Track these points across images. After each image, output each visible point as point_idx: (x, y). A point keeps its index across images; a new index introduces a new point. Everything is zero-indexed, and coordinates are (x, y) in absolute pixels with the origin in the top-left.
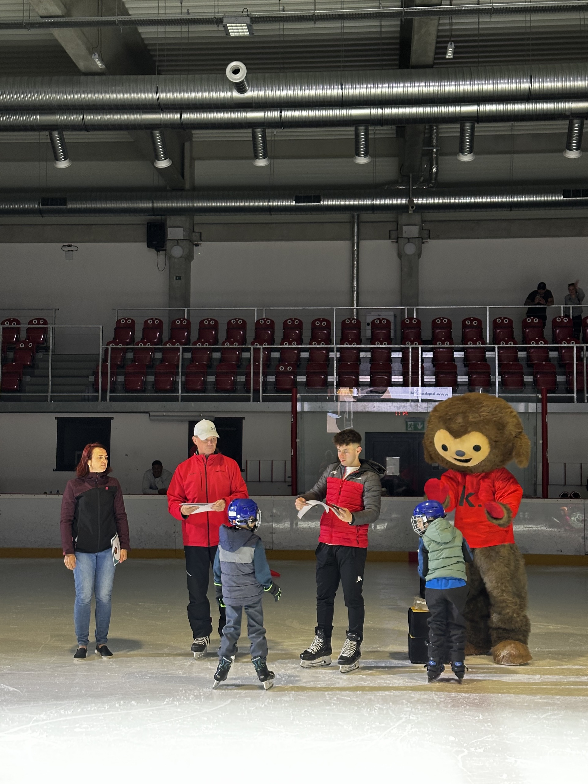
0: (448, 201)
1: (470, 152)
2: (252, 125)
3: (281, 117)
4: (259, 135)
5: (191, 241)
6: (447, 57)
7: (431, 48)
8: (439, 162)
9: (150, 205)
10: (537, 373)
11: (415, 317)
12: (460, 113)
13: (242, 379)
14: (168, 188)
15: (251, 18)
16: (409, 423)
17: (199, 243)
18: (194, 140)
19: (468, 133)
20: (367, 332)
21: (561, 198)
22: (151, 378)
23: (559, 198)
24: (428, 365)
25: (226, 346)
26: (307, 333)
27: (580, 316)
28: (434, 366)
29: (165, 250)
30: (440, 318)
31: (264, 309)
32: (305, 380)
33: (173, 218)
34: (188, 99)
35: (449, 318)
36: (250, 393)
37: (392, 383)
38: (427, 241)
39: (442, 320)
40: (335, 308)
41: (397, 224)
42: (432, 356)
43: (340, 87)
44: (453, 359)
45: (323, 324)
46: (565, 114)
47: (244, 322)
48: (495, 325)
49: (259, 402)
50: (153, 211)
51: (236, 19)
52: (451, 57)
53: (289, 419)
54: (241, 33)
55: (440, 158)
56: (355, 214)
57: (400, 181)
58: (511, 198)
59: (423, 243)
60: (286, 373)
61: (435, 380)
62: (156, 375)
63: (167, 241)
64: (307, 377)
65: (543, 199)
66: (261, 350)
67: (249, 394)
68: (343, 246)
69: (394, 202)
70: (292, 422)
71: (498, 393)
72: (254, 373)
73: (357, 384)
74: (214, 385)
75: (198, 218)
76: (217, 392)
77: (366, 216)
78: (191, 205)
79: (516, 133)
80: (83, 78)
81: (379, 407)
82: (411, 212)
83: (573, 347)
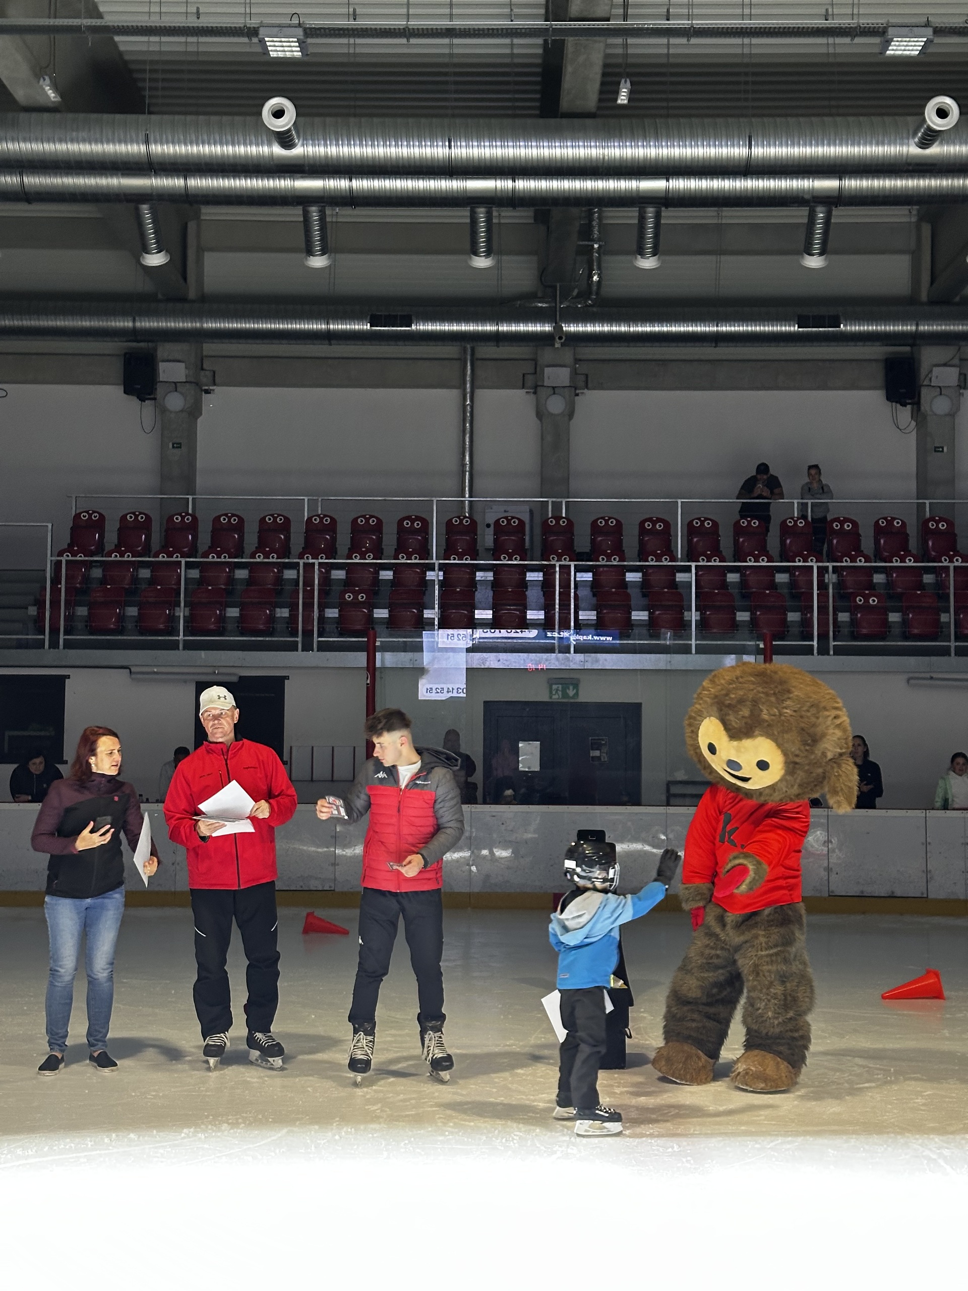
0: (618, 328)
1: (654, 254)
2: (303, 200)
3: (351, 189)
4: (315, 216)
5: (197, 384)
6: (619, 102)
7: (594, 87)
8: (603, 265)
9: (130, 324)
10: (757, 608)
11: (564, 515)
12: (638, 190)
13: (284, 613)
14: (160, 296)
15: (305, 30)
16: (554, 687)
17: (211, 388)
18: (202, 218)
19: (650, 223)
20: (487, 538)
21: (795, 328)
22: (132, 611)
23: (792, 329)
24: (585, 593)
25: (258, 560)
26: (390, 539)
27: (825, 517)
28: (594, 595)
29: (155, 399)
30: (603, 518)
31: (320, 499)
32: (387, 616)
33: (169, 346)
34: (199, 155)
35: (619, 519)
36: (298, 637)
37: (528, 622)
38: (582, 393)
39: (606, 522)
40: (435, 499)
41: (536, 364)
42: (591, 579)
43: (447, 144)
44: (624, 584)
45: (415, 524)
46: (803, 198)
47: (287, 521)
48: (691, 531)
49: (313, 651)
50: (134, 334)
51: (281, 30)
52: (626, 102)
53: (363, 680)
54: (287, 53)
55: (606, 258)
56: (468, 346)
57: (540, 294)
58: (717, 326)
59: (577, 395)
60: (356, 604)
61: (595, 618)
62: (141, 606)
63: (158, 384)
64: (389, 611)
65: (767, 328)
66: (316, 567)
67: (296, 639)
68: (449, 396)
69: (530, 329)
70: (368, 684)
71: (696, 640)
72: (304, 603)
73: (472, 624)
74: (238, 622)
75: (209, 348)
76: (242, 635)
77: (486, 350)
78: (198, 325)
79: (724, 221)
80: (23, 116)
81: (506, 661)
82: (557, 345)
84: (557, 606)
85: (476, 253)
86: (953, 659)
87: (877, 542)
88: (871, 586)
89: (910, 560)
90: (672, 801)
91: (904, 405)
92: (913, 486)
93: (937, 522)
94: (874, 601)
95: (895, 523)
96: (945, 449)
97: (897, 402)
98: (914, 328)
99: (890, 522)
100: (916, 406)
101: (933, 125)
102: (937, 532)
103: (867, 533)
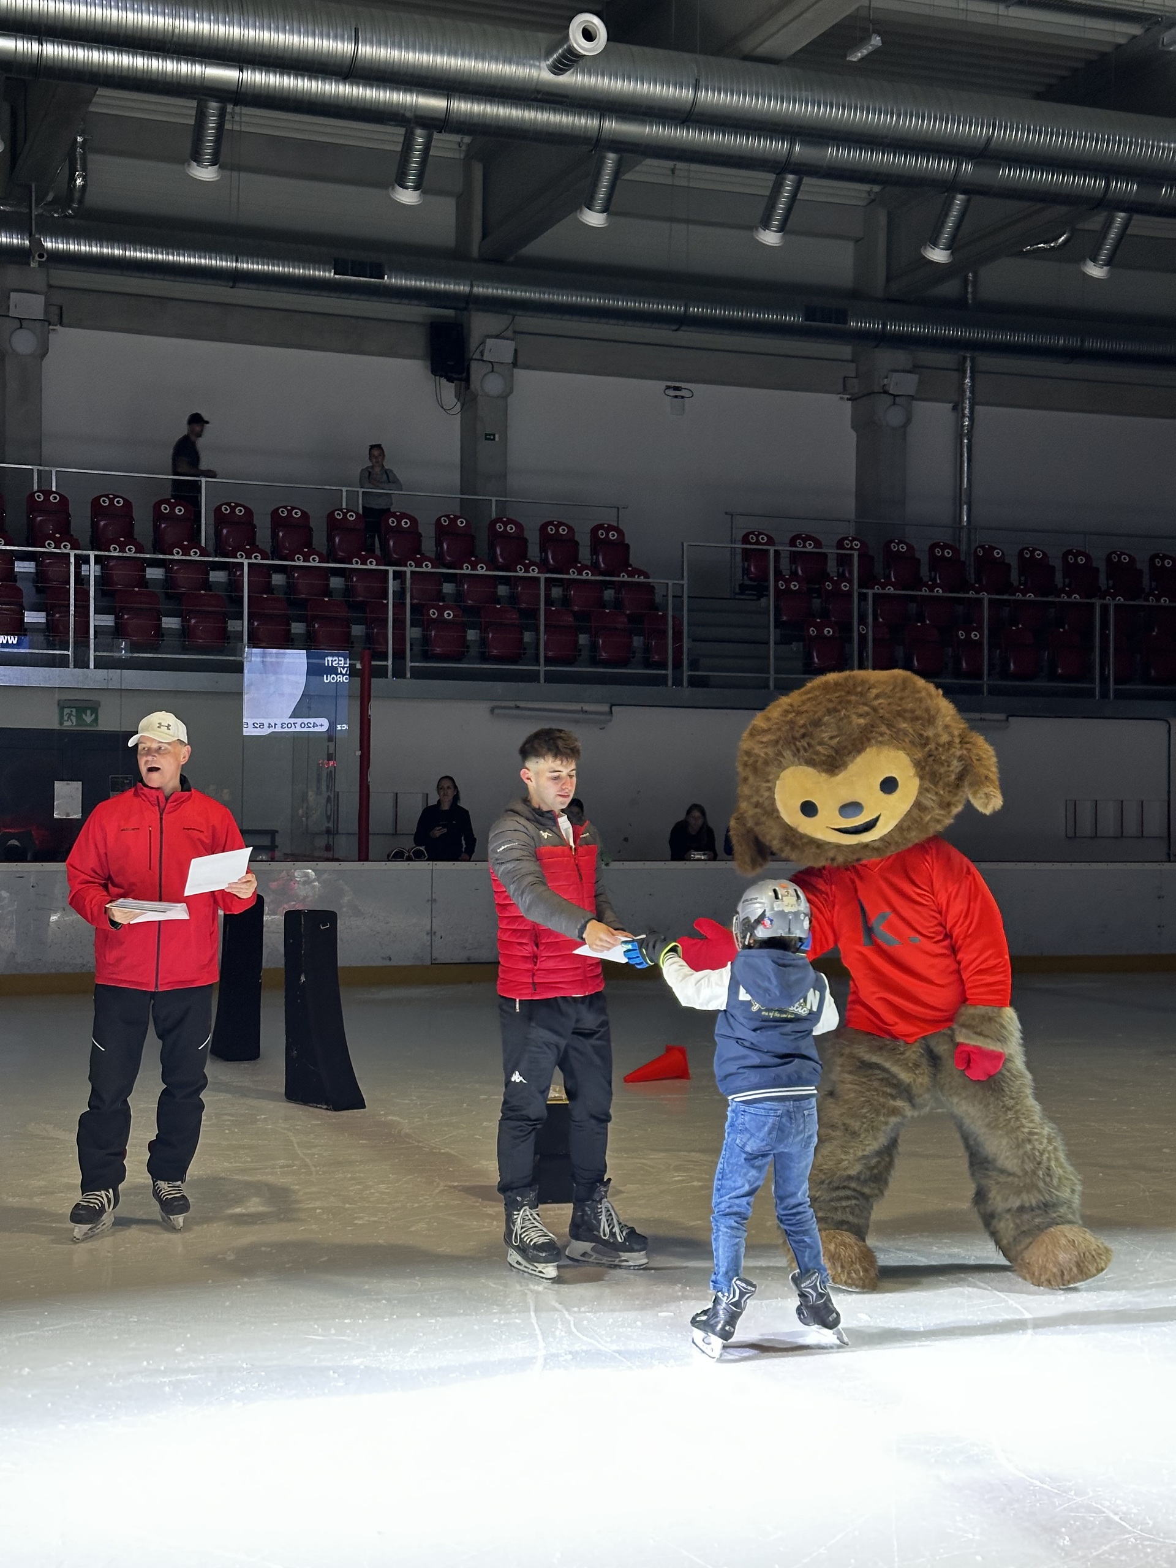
0: (109, 251)
1: (214, 163)
12: (203, 78)
16: (66, 711)
19: (212, 123)
21: (330, 275)
23: (327, 274)
30: (107, 496)
35: (127, 497)
37: (26, 626)
38: (54, 330)
39: (111, 500)
44: (143, 582)
46: (403, 115)
48: (220, 519)
58: (237, 261)
59: (50, 332)
61: (112, 624)
65: (296, 271)
81: (4, 676)
82: (33, 264)
83: (387, 571)
84: (72, 608)
86: (543, 686)
87: (439, 544)
88: (440, 596)
89: (482, 568)
91: (450, 380)
92: (456, 477)
93: (505, 524)
94: (449, 615)
95: (459, 523)
96: (497, 436)
97: (441, 376)
98: (467, 289)
99: (453, 522)
100: (463, 383)
101: (575, 46)
102: (504, 535)
103: (428, 533)
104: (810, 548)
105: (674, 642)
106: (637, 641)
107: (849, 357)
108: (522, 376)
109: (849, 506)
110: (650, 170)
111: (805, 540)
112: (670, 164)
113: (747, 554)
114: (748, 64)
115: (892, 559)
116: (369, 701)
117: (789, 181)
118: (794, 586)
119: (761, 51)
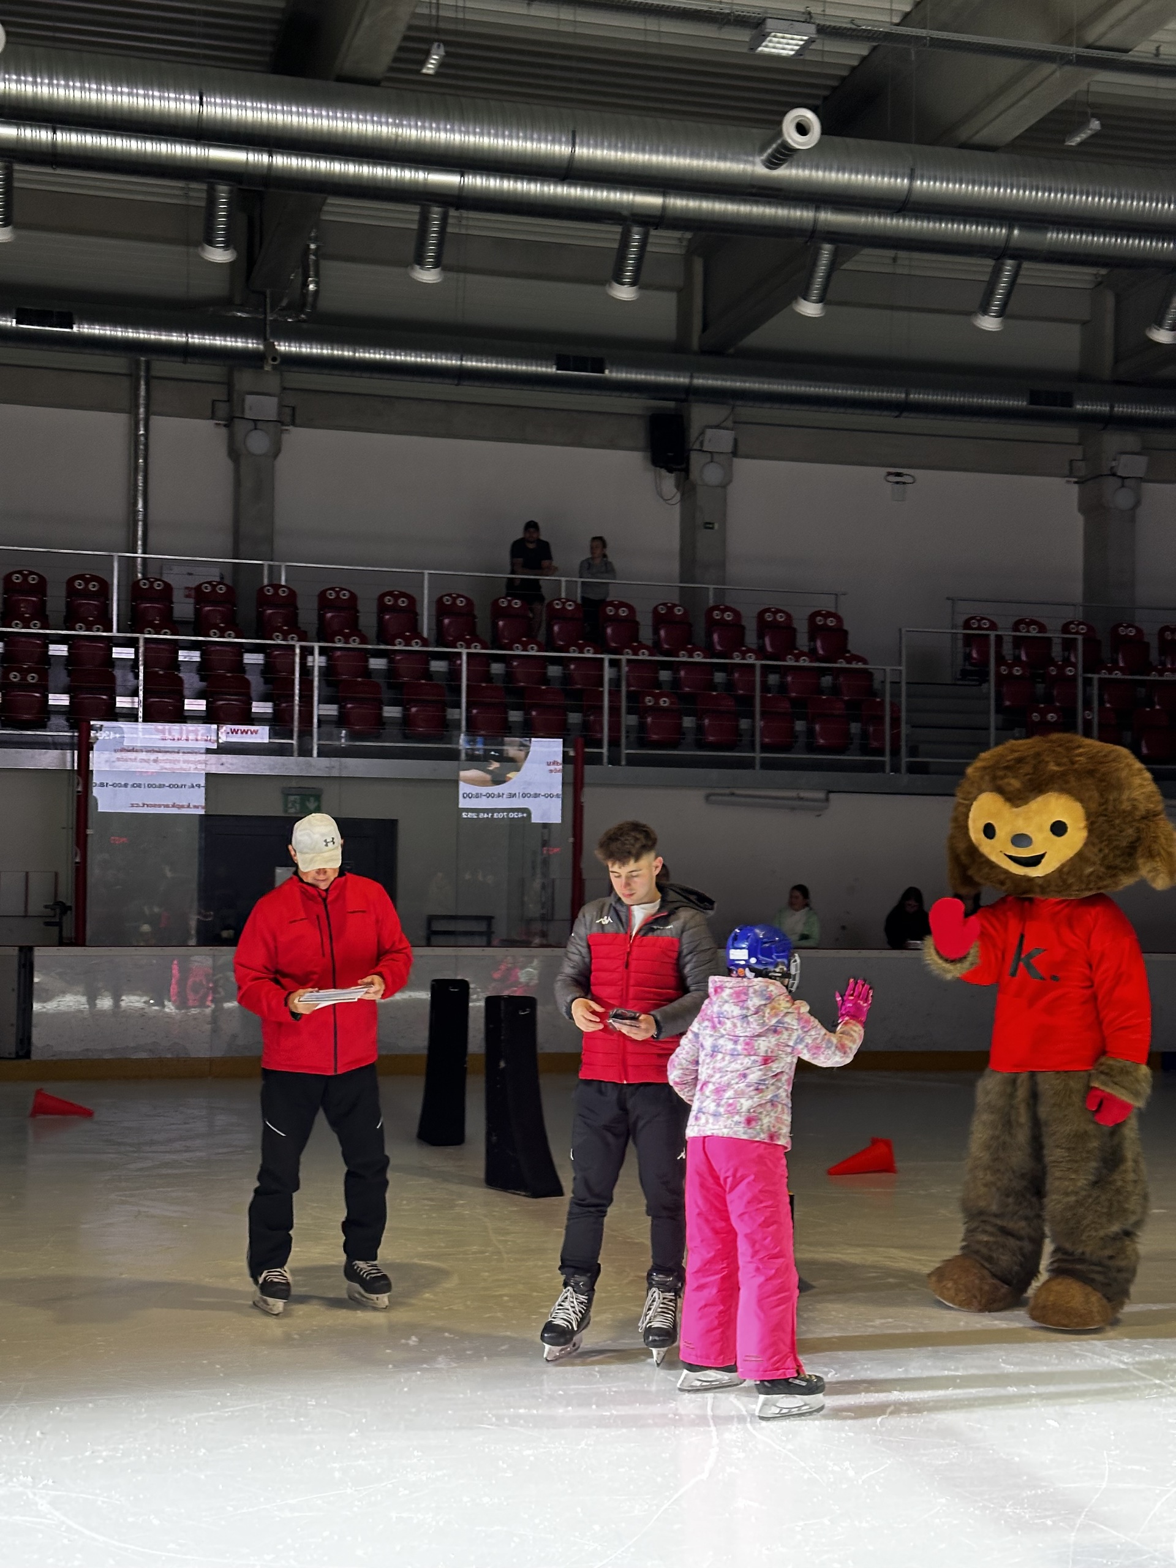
0: (340, 353)
1: (436, 265)
3: (52, 144)
6: (425, 71)
7: (390, 49)
8: (321, 272)
10: (533, 706)
11: (283, 583)
12: (426, 184)
16: (292, 798)
19: (434, 227)
21: (552, 370)
23: (549, 370)
26: (56, 602)
28: (330, 685)
30: (333, 589)
32: (67, 703)
35: (353, 591)
37: (253, 716)
38: (287, 430)
39: (337, 593)
40: (115, 555)
41: (231, 389)
42: (326, 665)
43: (198, 98)
44: (367, 672)
45: (91, 586)
46: (619, 214)
48: (442, 609)
52: (431, 72)
56: (143, 359)
59: (283, 432)
60: (24, 686)
61: (335, 713)
64: (70, 697)
65: (519, 367)
68: (115, 423)
69: (229, 344)
70: (79, 792)
73: (179, 716)
81: (232, 764)
82: (267, 368)
83: (602, 660)
84: (297, 698)
85: (211, 243)
86: (758, 773)
87: (656, 632)
88: (658, 684)
89: (699, 655)
90: (434, 939)
91: (670, 471)
92: (675, 567)
93: (723, 612)
94: (665, 702)
95: (676, 611)
96: (716, 526)
97: (661, 467)
98: (687, 380)
99: (670, 609)
100: (683, 473)
101: (790, 141)
102: (722, 623)
103: (645, 621)
104: (1034, 632)
105: (892, 727)
106: (855, 728)
107: (1076, 440)
108: (743, 466)
109: (1076, 590)
110: (868, 260)
111: (1029, 624)
112: (891, 253)
113: (968, 640)
114: (966, 152)
115: (1119, 642)
116: (582, 787)
117: (1009, 266)
118: (1017, 671)
119: (978, 139)
